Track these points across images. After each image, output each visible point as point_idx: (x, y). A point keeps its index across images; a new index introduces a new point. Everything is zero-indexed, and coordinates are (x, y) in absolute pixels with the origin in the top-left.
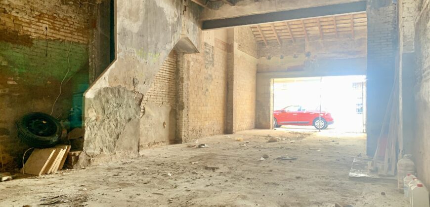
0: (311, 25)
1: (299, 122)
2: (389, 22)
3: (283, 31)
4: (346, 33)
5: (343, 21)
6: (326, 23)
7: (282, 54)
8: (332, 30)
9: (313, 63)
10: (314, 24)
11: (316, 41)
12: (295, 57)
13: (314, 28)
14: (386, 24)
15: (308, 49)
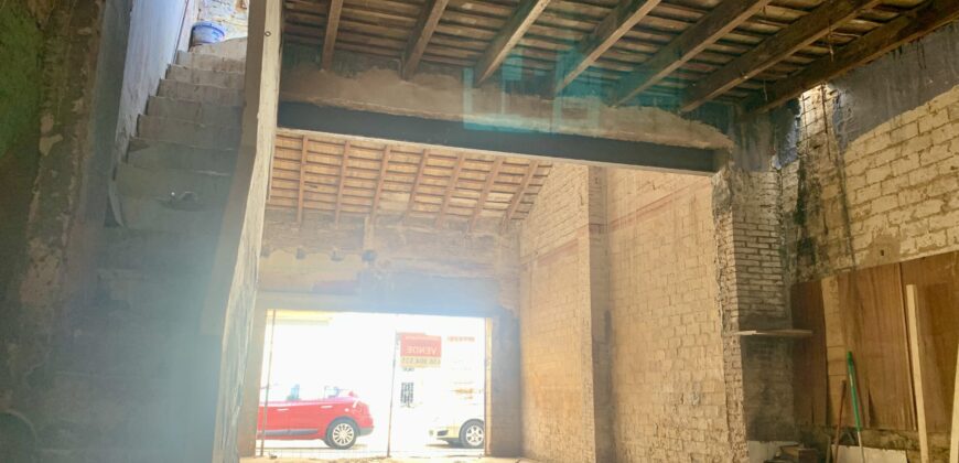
0: (393, 187)
1: (293, 430)
2: (769, 206)
3: (320, 189)
4: (456, 218)
5: (465, 193)
6: (428, 190)
7: (301, 247)
8: (431, 208)
9: (380, 278)
10: (401, 187)
11: (389, 227)
12: (335, 259)
13: (397, 195)
14: (765, 210)
15: (370, 243)
